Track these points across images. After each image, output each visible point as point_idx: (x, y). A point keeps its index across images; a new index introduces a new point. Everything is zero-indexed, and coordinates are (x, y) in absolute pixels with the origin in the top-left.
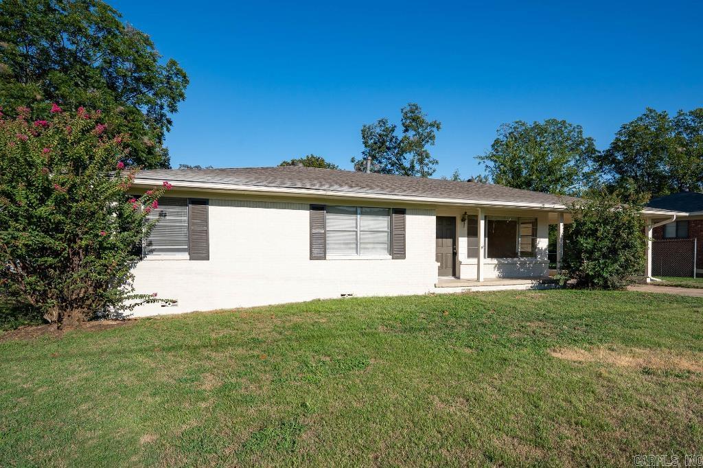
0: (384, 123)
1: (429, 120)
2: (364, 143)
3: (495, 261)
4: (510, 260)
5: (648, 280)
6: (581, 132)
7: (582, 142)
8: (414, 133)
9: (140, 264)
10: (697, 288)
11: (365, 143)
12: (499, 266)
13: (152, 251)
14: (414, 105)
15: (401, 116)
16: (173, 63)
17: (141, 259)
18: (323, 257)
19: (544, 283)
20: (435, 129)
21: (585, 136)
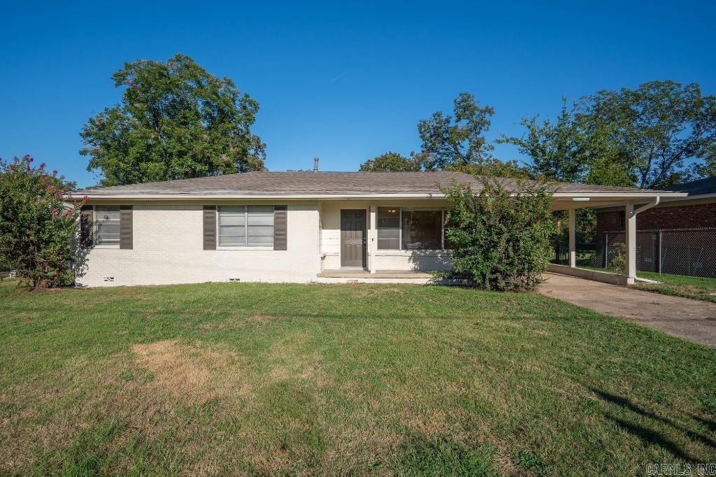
0: (439, 116)
1: (482, 106)
2: (421, 137)
3: (410, 253)
4: (429, 252)
5: (631, 281)
6: (698, 91)
7: (701, 103)
8: (468, 121)
9: (92, 252)
10: (676, 295)
11: (423, 137)
12: (414, 258)
13: (100, 243)
14: (466, 94)
15: (453, 107)
16: (247, 96)
17: (92, 248)
18: (213, 248)
19: (450, 278)
20: (487, 115)
21: (704, 94)
